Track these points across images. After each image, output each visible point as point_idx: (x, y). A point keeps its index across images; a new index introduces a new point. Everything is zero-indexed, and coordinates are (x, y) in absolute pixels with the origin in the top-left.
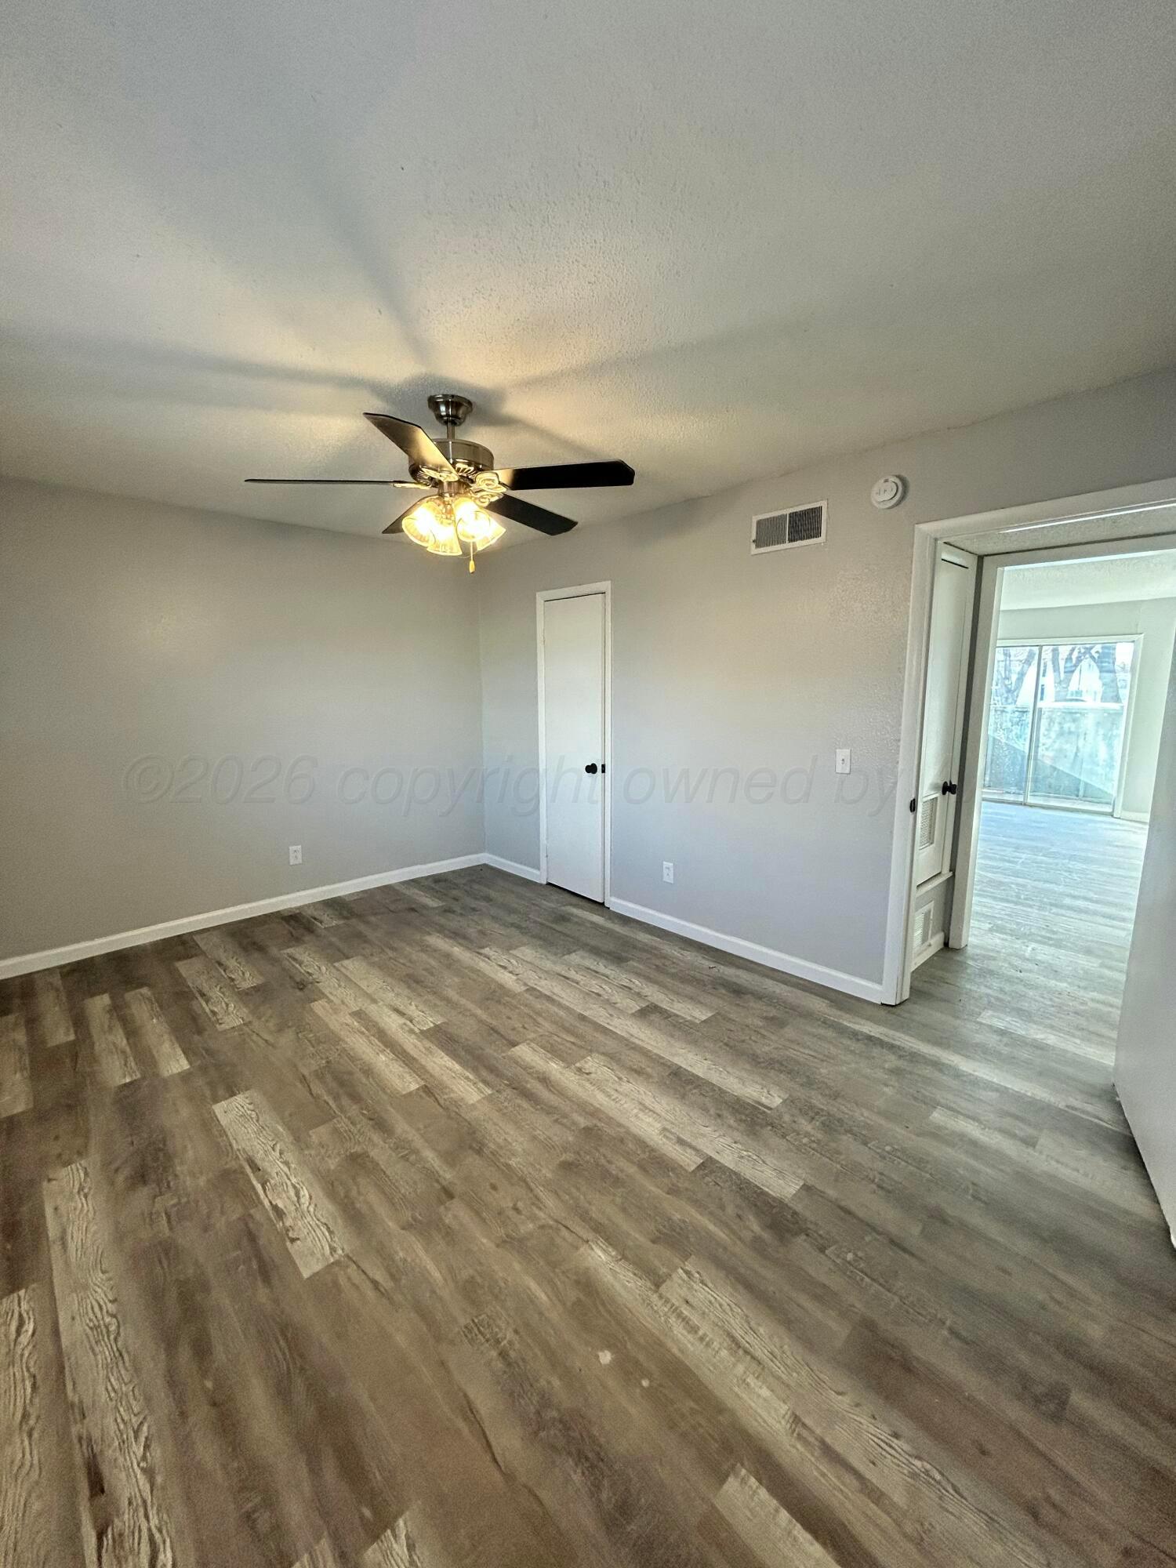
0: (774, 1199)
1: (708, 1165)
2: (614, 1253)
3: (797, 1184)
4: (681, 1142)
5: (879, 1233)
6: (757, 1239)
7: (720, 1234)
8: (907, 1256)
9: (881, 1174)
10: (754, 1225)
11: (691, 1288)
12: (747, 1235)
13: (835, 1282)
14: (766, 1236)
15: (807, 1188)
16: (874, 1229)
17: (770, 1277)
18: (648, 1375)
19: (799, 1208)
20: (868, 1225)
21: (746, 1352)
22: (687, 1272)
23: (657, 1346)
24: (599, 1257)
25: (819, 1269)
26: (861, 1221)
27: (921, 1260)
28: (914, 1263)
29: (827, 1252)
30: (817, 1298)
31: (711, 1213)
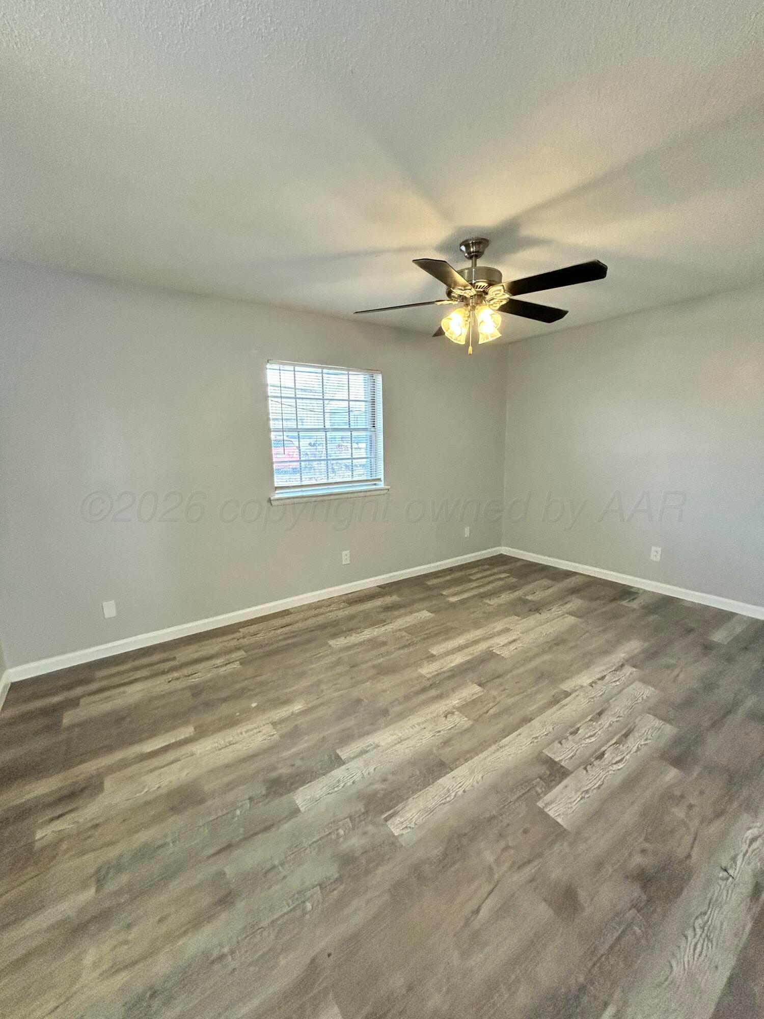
0: (297, 788)
1: (338, 762)
2: (297, 711)
3: (302, 806)
4: (363, 752)
5: (241, 841)
6: (275, 768)
7: (286, 754)
8: (218, 848)
9: (285, 877)
10: (284, 770)
11: (264, 735)
12: (280, 766)
13: (230, 797)
14: (274, 775)
15: (296, 811)
16: (246, 839)
17: (251, 768)
18: (240, 715)
19: (285, 799)
20: (252, 836)
21: (226, 746)
22: (273, 735)
23: (247, 719)
24: (298, 707)
25: (243, 792)
26: (256, 834)
27: (209, 857)
28: (211, 851)
29: (248, 801)
30: (228, 784)
31: (302, 753)
